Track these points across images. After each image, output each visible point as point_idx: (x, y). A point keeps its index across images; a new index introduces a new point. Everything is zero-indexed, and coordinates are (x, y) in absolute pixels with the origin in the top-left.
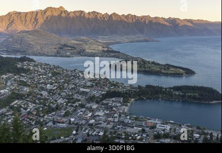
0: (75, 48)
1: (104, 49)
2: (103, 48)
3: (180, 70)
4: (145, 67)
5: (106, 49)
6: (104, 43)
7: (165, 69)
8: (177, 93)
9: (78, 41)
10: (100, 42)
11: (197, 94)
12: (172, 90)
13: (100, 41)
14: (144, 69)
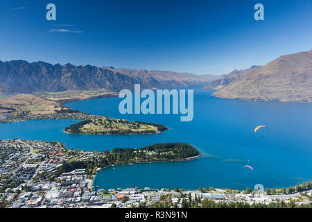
0: (15, 110)
1: (57, 109)
2: (56, 107)
3: (151, 126)
4: (112, 128)
5: (59, 109)
6: (57, 102)
7: (135, 128)
8: (150, 153)
9: (19, 100)
10: (51, 101)
11: (171, 152)
12: (144, 151)
13: (52, 98)
14: (110, 129)
